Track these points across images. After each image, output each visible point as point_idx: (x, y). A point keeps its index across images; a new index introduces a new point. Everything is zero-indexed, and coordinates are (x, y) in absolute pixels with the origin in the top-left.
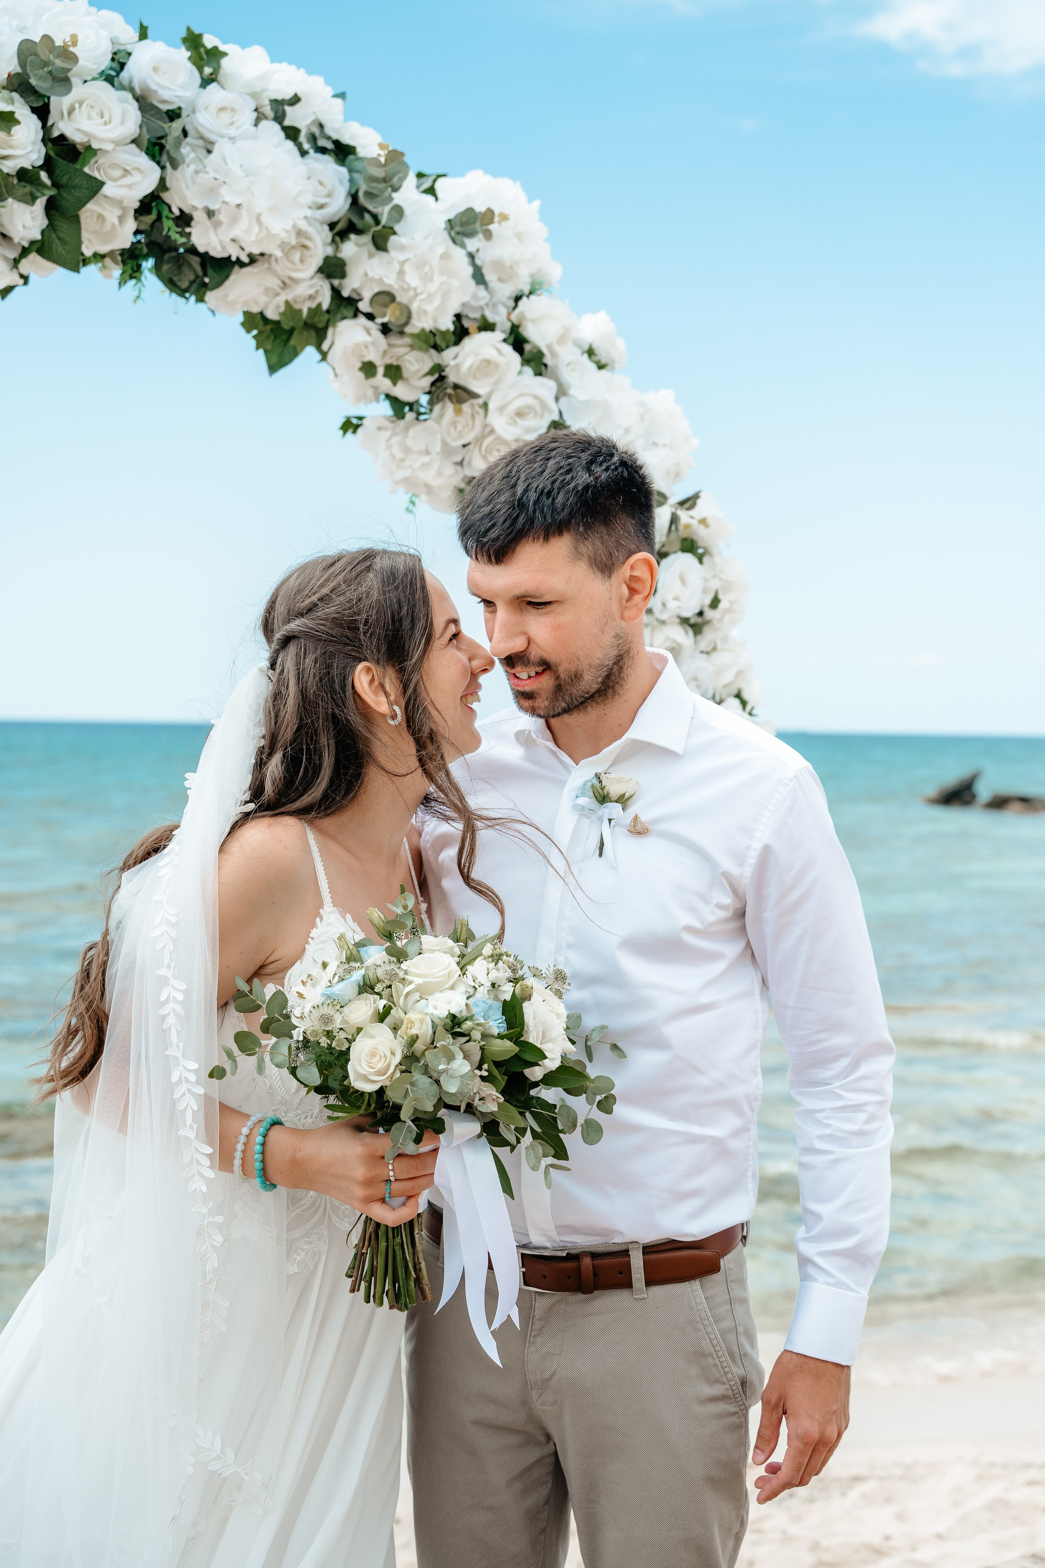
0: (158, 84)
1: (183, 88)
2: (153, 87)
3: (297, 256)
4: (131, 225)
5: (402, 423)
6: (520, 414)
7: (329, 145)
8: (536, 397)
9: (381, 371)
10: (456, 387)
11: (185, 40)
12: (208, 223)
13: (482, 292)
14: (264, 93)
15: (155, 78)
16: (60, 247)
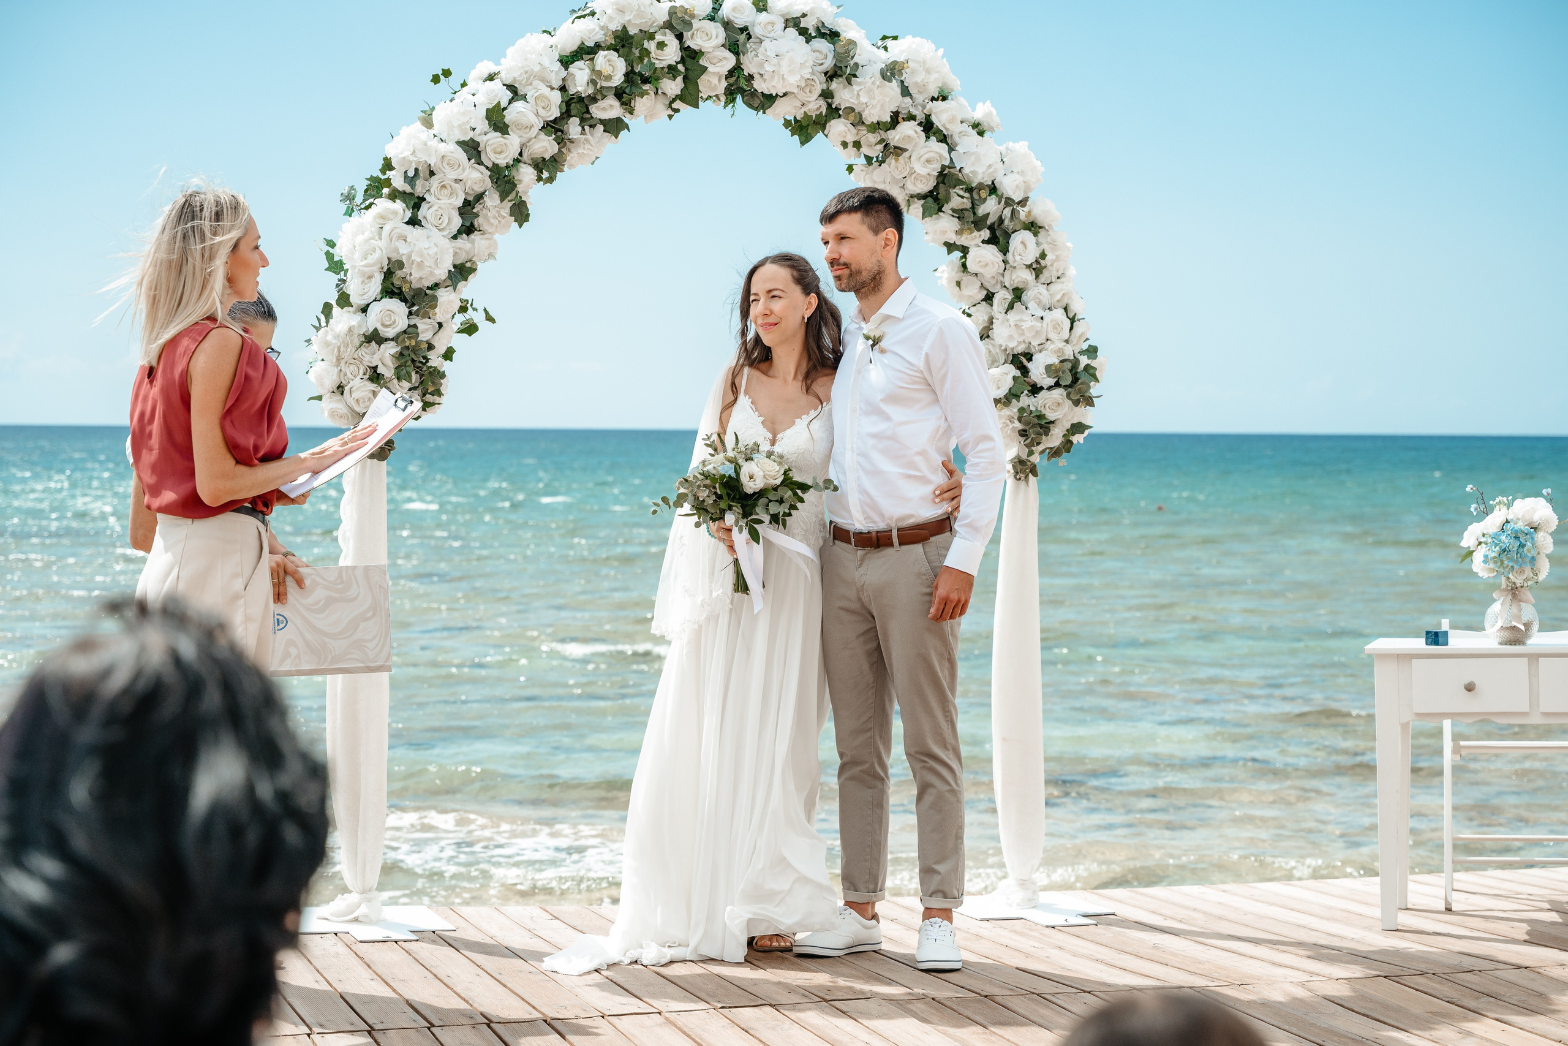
0: (734, 17)
1: (748, 15)
2: (732, 18)
3: (807, 91)
4: (724, 84)
5: (871, 167)
6: (928, 161)
7: (828, 32)
8: (937, 153)
9: (850, 145)
10: (895, 147)
12: (761, 80)
13: (908, 100)
14: (788, 13)
15: (734, 14)
16: (690, 96)
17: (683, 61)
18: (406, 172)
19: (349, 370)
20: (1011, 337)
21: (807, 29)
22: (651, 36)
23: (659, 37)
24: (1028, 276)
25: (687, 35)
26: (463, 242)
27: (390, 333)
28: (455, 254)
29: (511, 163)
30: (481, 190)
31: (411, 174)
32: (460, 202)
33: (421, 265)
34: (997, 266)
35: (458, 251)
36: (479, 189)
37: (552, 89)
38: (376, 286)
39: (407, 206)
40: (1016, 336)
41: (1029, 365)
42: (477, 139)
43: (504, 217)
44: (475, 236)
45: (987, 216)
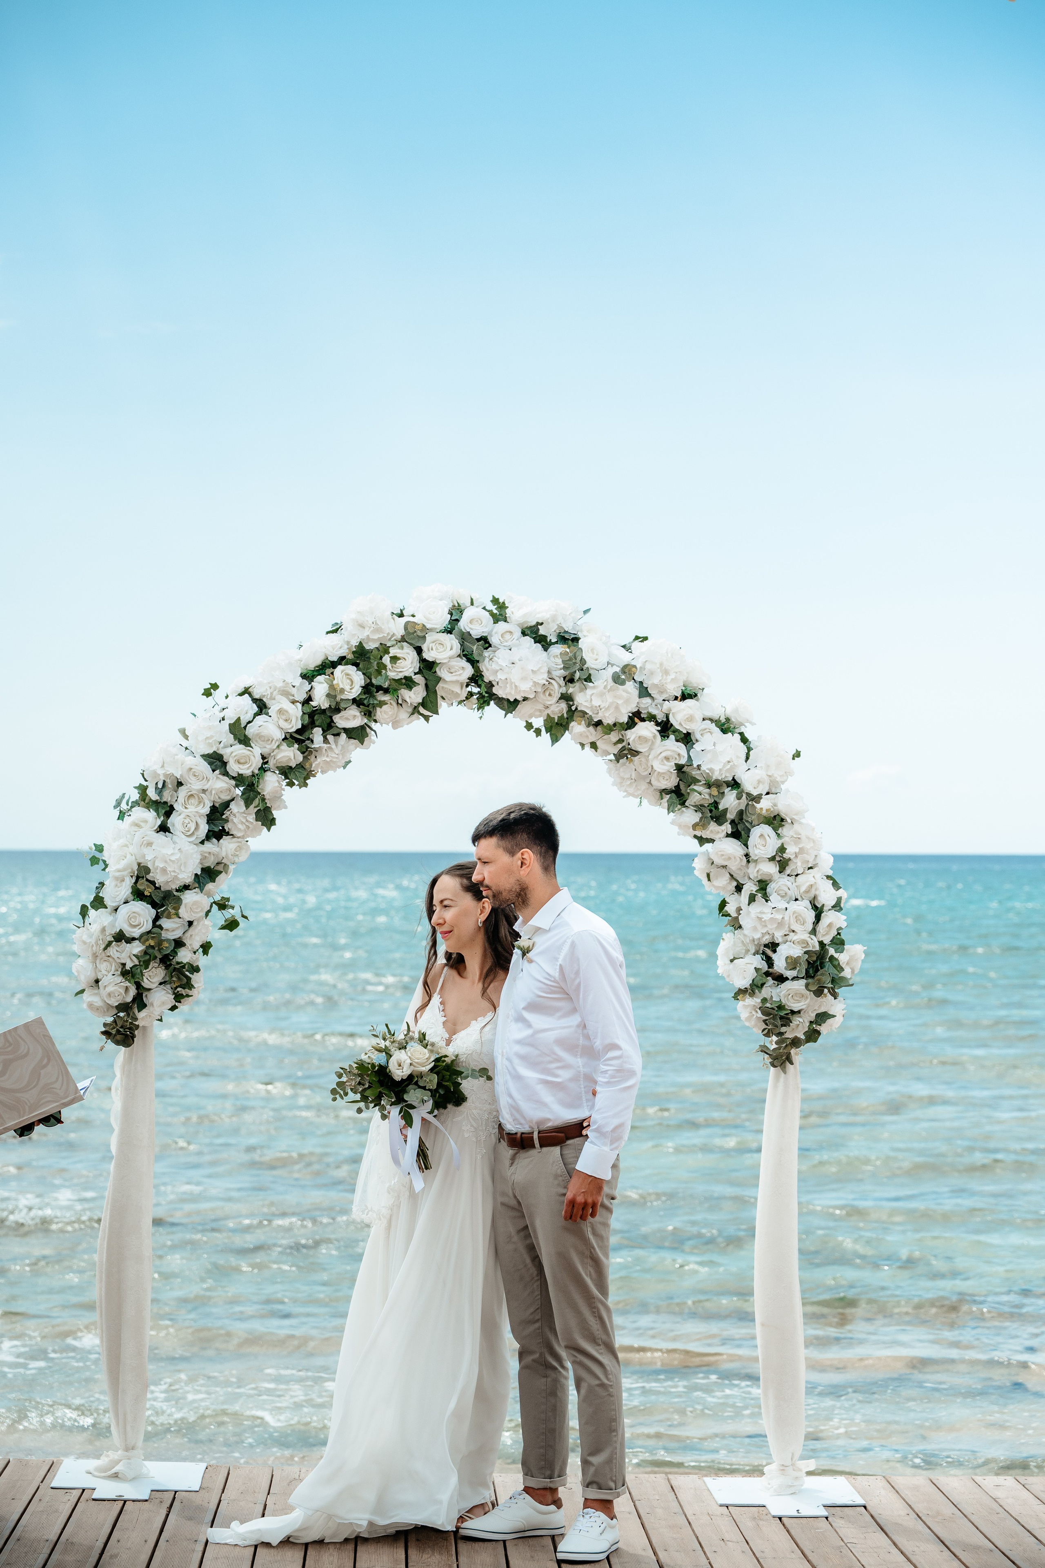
0: (471, 629)
1: (486, 627)
3: (546, 695)
4: (465, 691)
5: (618, 765)
6: (667, 759)
7: (569, 637)
8: (674, 751)
9: (588, 746)
10: (632, 748)
11: (492, 601)
12: (500, 686)
13: (647, 700)
14: (526, 622)
15: (470, 626)
16: (429, 704)
17: (420, 672)
18: (157, 784)
19: (103, 967)
20: (755, 929)
21: (545, 637)
22: (386, 651)
23: (393, 652)
24: (772, 869)
25: (424, 647)
26: (211, 846)
27: (136, 933)
28: (204, 858)
29: (256, 772)
30: (228, 798)
31: (160, 786)
32: (207, 810)
33: (164, 871)
34: (739, 859)
35: (207, 855)
36: (224, 797)
37: (294, 702)
38: (125, 890)
39: (158, 814)
40: (759, 927)
41: (774, 956)
42: (221, 752)
43: (251, 823)
44: (225, 840)
45: (726, 810)
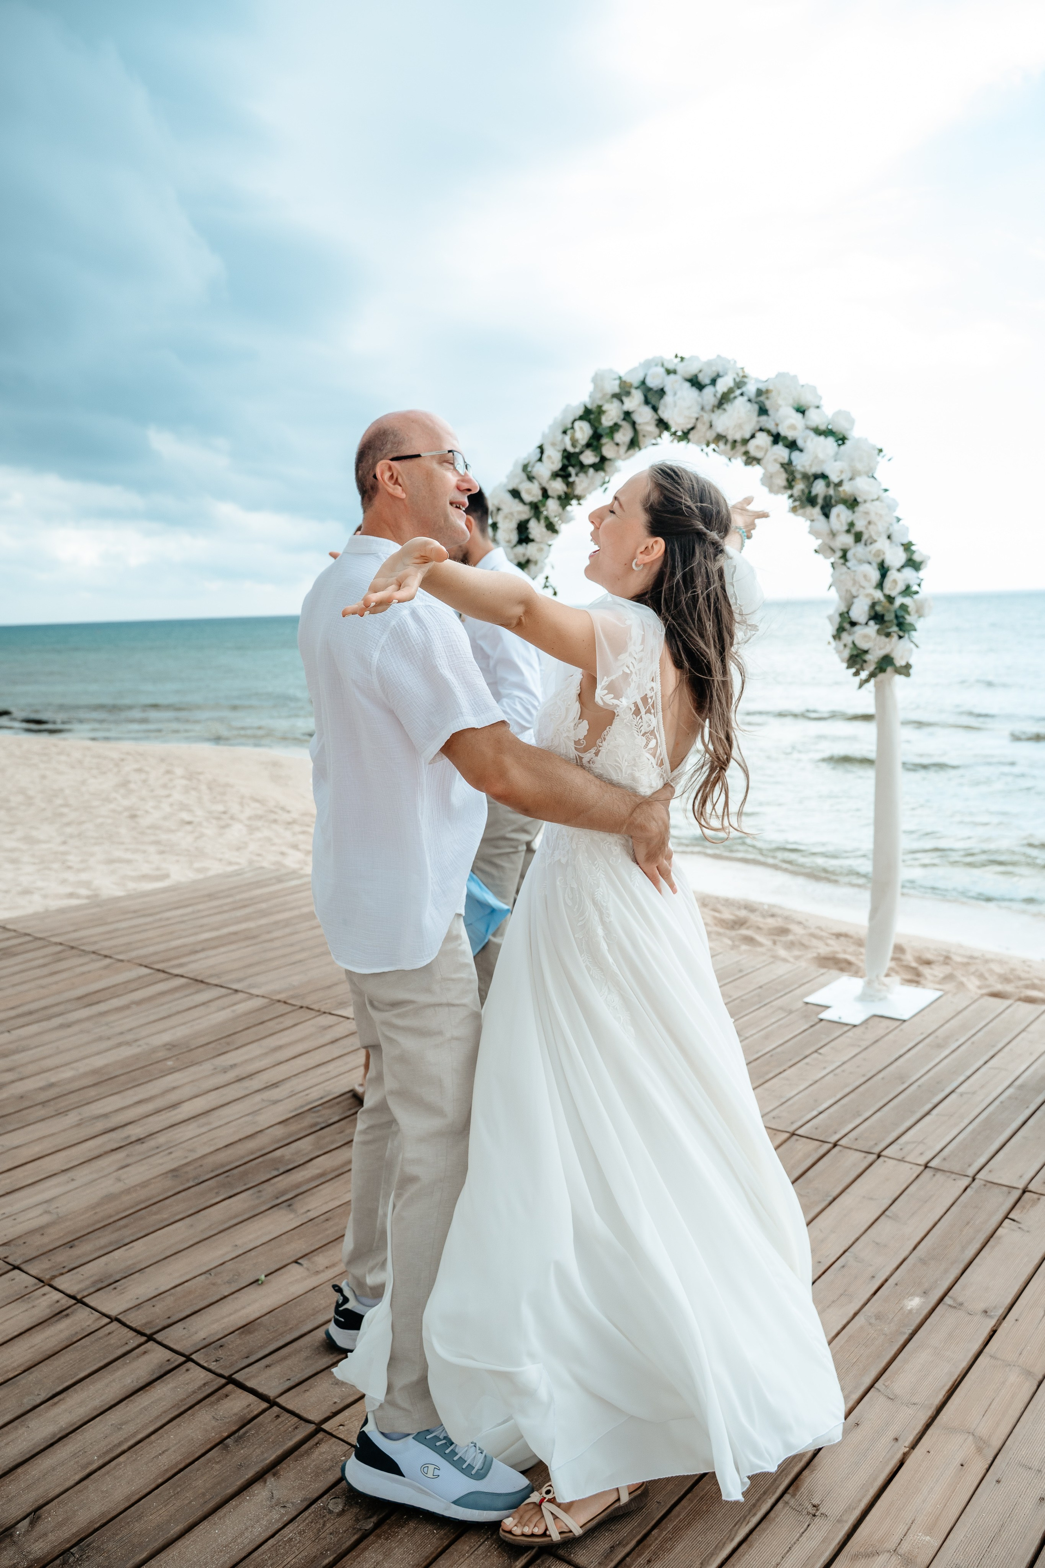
17: (624, 419)
21: (700, 382)
23: (608, 406)
24: (849, 539)
25: (626, 400)
26: (521, 549)
29: (541, 499)
30: (527, 517)
32: (516, 526)
34: (827, 534)
36: (524, 517)
37: (558, 450)
42: (518, 487)
43: (544, 533)
44: (531, 545)
45: (816, 496)
